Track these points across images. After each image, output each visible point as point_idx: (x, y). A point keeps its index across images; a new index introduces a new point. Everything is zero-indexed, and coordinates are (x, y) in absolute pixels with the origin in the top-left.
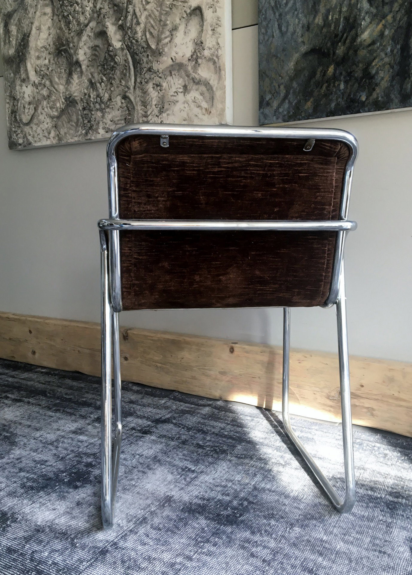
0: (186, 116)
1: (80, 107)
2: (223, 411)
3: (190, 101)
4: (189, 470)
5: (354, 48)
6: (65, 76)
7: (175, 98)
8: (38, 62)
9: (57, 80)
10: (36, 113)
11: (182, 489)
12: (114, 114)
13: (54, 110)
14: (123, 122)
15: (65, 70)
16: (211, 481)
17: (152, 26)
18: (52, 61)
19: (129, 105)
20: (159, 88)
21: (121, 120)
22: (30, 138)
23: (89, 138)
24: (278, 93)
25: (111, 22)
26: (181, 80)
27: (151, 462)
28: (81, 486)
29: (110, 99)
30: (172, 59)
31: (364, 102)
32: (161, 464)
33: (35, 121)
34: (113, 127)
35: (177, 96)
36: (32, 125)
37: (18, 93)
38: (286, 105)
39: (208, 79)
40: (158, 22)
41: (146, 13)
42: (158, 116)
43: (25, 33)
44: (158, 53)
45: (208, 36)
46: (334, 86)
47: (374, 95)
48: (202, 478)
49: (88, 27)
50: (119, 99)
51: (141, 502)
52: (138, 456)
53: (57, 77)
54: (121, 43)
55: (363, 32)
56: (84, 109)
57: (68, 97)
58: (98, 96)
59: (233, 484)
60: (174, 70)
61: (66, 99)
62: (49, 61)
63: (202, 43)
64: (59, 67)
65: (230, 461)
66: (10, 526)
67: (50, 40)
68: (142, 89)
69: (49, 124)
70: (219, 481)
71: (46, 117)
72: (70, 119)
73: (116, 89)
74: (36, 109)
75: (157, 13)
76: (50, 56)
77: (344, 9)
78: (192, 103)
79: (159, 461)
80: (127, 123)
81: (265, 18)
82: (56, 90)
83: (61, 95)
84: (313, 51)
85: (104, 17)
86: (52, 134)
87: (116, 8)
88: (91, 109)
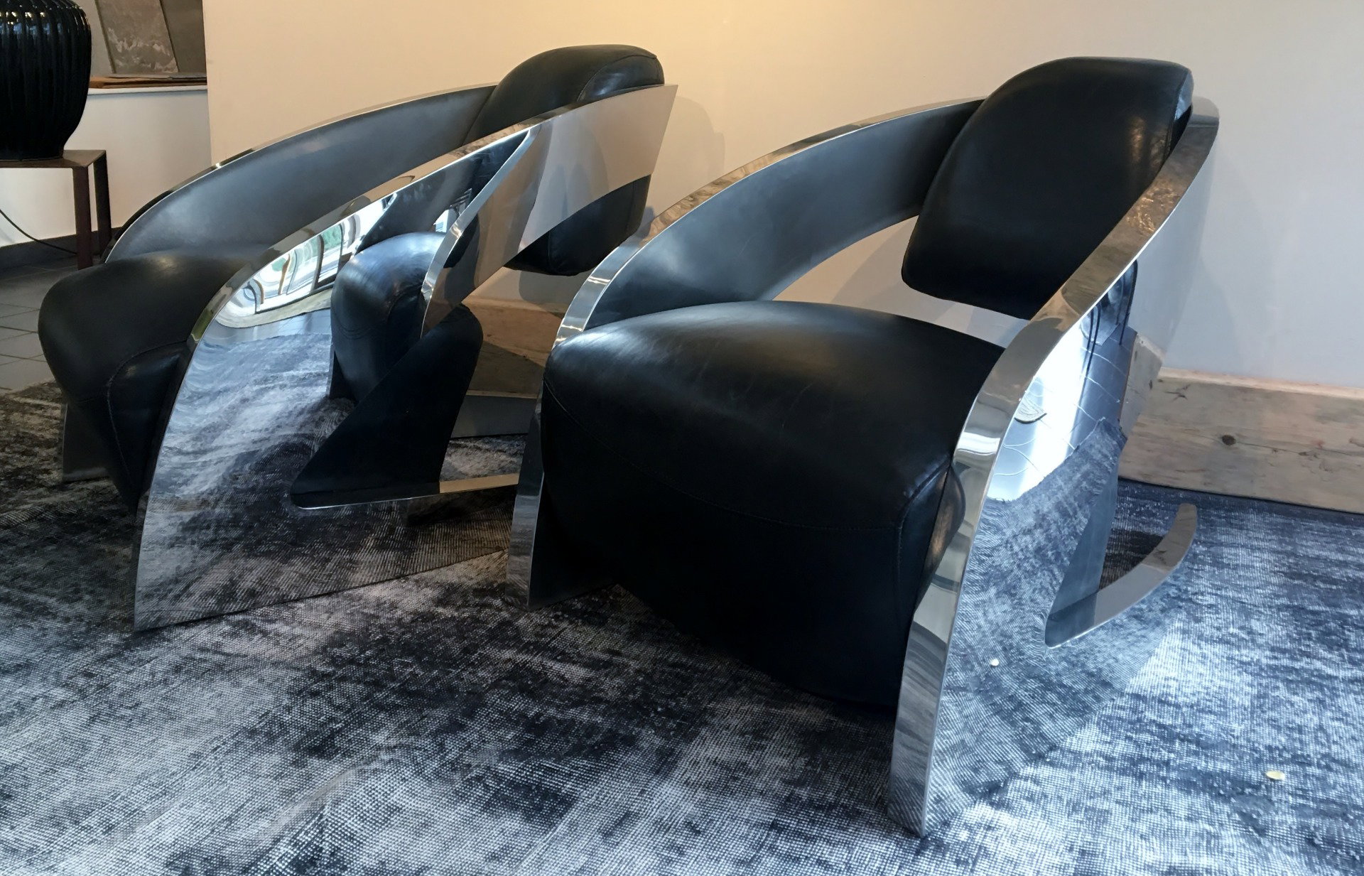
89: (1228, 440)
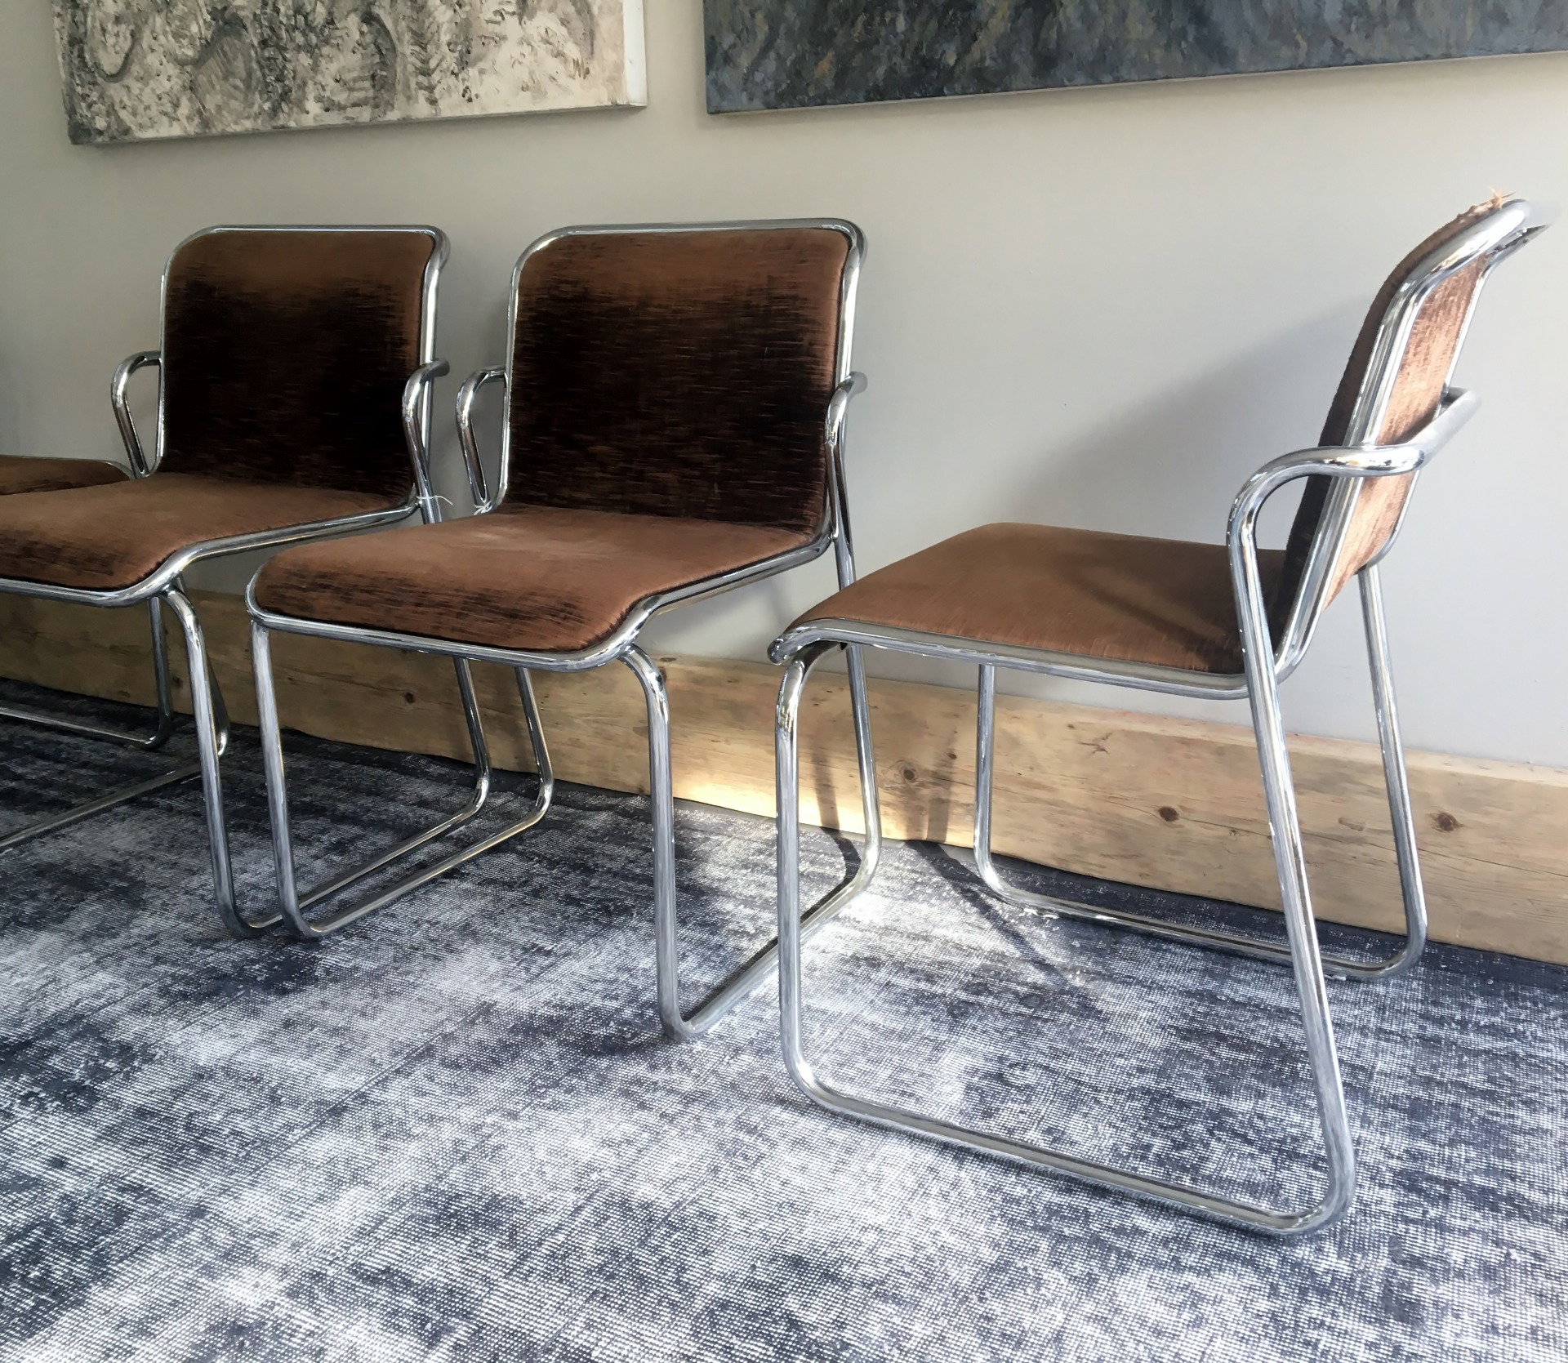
0: (526, 78)
2: (640, 821)
4: (539, 950)
7: (497, 29)
10: (138, 48)
11: (519, 988)
16: (585, 972)
21: (362, 79)
22: (124, 115)
23: (280, 123)
24: (751, 32)
27: (455, 937)
28: (294, 991)
31: (953, 68)
32: (478, 941)
33: (135, 69)
34: (342, 97)
35: (503, 23)
36: (129, 81)
38: (771, 65)
46: (883, 22)
47: (975, 53)
48: (565, 966)
51: (425, 1016)
52: (426, 926)
56: (264, 43)
59: (632, 975)
65: (635, 929)
66: (140, 1069)
70: (601, 970)
71: (164, 60)
72: (227, 71)
74: (135, 36)
79: (474, 934)
80: (377, 87)
86: (184, 109)
88: (282, 44)
89: (1168, 814)
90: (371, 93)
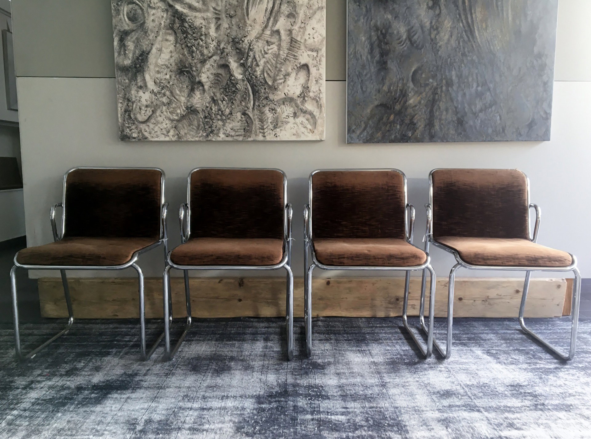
1: (201, 115)
3: (299, 123)
5: (405, 107)
6: (187, 91)
8: (159, 76)
9: (178, 92)
10: (154, 115)
12: (234, 124)
13: (174, 115)
14: (242, 131)
15: (187, 87)
17: (269, 69)
18: (173, 77)
19: (248, 120)
20: (274, 111)
21: (240, 129)
22: (146, 134)
23: (209, 139)
24: (360, 126)
25: (233, 59)
26: (292, 108)
29: (231, 113)
30: (285, 94)
31: (411, 137)
33: (153, 121)
34: (232, 134)
35: (289, 119)
36: (149, 124)
37: (133, 97)
39: (312, 111)
40: (274, 68)
41: (264, 60)
42: (273, 130)
43: (143, 50)
44: (274, 89)
45: (313, 84)
46: (394, 126)
47: (416, 133)
49: (212, 59)
50: (239, 115)
53: (179, 91)
54: (242, 76)
55: (410, 100)
56: (206, 117)
57: (189, 106)
58: (219, 110)
60: (287, 101)
61: (187, 108)
62: (170, 77)
63: (308, 87)
64: (181, 83)
67: (172, 61)
68: (260, 111)
69: (168, 125)
71: (165, 119)
72: (190, 124)
73: (237, 107)
74: (154, 112)
75: (274, 62)
76: (170, 73)
77: (400, 85)
78: (301, 125)
80: (246, 132)
81: (352, 81)
82: (177, 100)
83: (182, 104)
84: (382, 105)
85: (227, 55)
86: (172, 133)
87: (238, 51)
88: (212, 118)
89: (460, 299)
90: (243, 133)
